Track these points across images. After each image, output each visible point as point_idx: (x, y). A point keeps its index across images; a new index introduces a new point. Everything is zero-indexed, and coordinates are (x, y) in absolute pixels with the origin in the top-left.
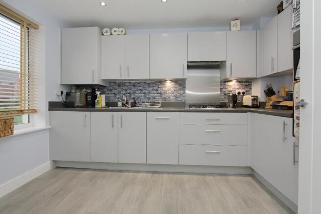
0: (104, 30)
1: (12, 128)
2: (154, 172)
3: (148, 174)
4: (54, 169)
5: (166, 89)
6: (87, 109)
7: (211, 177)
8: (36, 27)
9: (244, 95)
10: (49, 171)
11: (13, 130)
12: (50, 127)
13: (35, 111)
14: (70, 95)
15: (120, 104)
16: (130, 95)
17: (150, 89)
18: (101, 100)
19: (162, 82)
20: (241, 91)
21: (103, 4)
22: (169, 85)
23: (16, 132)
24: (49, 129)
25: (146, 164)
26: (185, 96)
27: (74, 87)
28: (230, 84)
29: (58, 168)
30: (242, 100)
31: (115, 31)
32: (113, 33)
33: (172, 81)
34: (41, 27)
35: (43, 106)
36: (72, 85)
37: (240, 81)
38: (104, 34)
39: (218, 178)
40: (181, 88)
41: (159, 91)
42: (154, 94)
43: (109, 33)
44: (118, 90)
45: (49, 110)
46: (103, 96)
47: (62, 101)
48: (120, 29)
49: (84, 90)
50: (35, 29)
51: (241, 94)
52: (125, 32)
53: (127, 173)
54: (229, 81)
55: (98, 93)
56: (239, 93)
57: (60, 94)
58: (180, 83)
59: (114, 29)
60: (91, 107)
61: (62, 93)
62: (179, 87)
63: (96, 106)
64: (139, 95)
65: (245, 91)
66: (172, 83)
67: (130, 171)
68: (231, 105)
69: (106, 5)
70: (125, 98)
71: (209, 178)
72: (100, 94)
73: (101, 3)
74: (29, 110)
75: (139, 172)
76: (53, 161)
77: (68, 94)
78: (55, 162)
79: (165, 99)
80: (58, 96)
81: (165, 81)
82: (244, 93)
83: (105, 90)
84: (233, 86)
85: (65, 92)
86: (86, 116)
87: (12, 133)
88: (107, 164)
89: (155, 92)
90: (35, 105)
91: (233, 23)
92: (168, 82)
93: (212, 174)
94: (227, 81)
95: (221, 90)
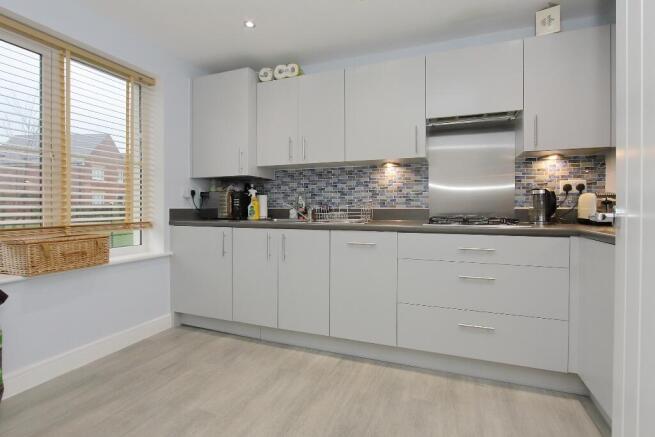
0: (262, 73)
1: (106, 253)
2: (345, 357)
3: (333, 358)
4: (177, 327)
5: (385, 182)
6: (235, 223)
7: (471, 386)
8: (151, 82)
9: (581, 193)
10: (170, 330)
11: (107, 256)
12: (171, 253)
13: (149, 225)
14: (208, 197)
15: (293, 213)
16: (314, 195)
17: (353, 183)
18: (260, 206)
19: (376, 166)
20: (574, 182)
21: (250, 24)
22: (391, 173)
23: (113, 259)
24: (170, 256)
25: (329, 338)
26: (427, 197)
27: (213, 182)
28: (542, 165)
29: (184, 325)
30: (577, 204)
31: (280, 72)
32: (277, 76)
33: (398, 165)
34: (158, 82)
35: (160, 216)
36: (210, 179)
37: (571, 157)
38: (262, 79)
39: (488, 389)
40: (418, 178)
41: (371, 185)
42: (361, 193)
43: (269, 77)
44: (291, 185)
45: (170, 223)
46: (263, 199)
47: (194, 208)
48: (290, 66)
49: (230, 187)
50: (150, 85)
51: (574, 190)
52: (300, 70)
53: (293, 352)
54: (541, 158)
55: (253, 192)
56: (568, 188)
57: (189, 195)
58: (416, 167)
59: (280, 67)
60: (240, 219)
61: (193, 193)
62: (413, 177)
63: (250, 217)
64: (330, 194)
65: (583, 182)
66: (398, 169)
67: (301, 348)
68: (541, 218)
69: (254, 26)
70: (302, 202)
71: (464, 388)
72: (257, 194)
73: (245, 22)
74: (141, 223)
75: (319, 352)
76: (176, 313)
77: (204, 196)
78: (179, 315)
79: (383, 203)
80: (187, 199)
81: (383, 164)
82: (581, 188)
83: (268, 186)
84: (551, 171)
85: (198, 192)
86: (224, 236)
87: (106, 261)
88: (260, 328)
89: (362, 188)
90: (151, 215)
91: (541, 16)
92: (389, 165)
93: (476, 380)
94: (534, 160)
95: (518, 179)
